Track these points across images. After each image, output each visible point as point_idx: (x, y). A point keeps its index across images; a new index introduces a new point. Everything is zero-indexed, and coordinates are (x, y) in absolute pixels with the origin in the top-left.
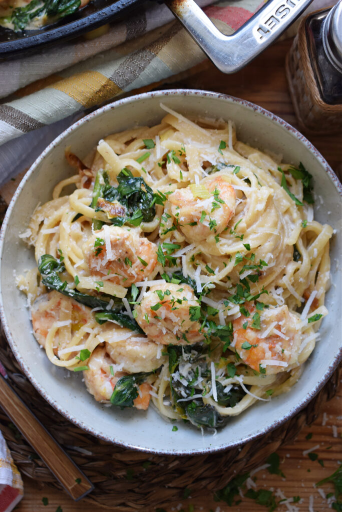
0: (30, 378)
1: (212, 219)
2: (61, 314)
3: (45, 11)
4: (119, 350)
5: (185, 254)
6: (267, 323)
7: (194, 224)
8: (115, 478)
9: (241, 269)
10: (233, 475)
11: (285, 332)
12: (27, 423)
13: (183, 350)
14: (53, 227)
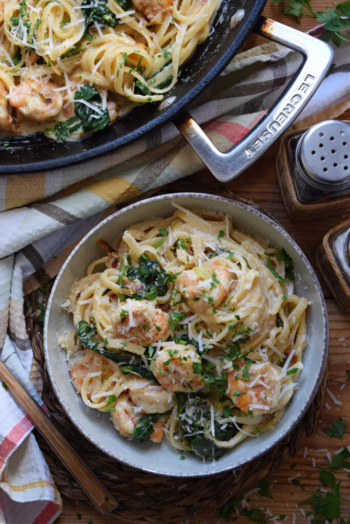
0: (70, 417)
1: (211, 296)
2: (94, 367)
3: (81, 127)
4: (138, 395)
5: (190, 322)
6: (254, 375)
7: (197, 299)
8: (136, 498)
9: (233, 334)
10: (230, 496)
11: (267, 383)
12: (66, 453)
13: (189, 396)
14: (88, 299)
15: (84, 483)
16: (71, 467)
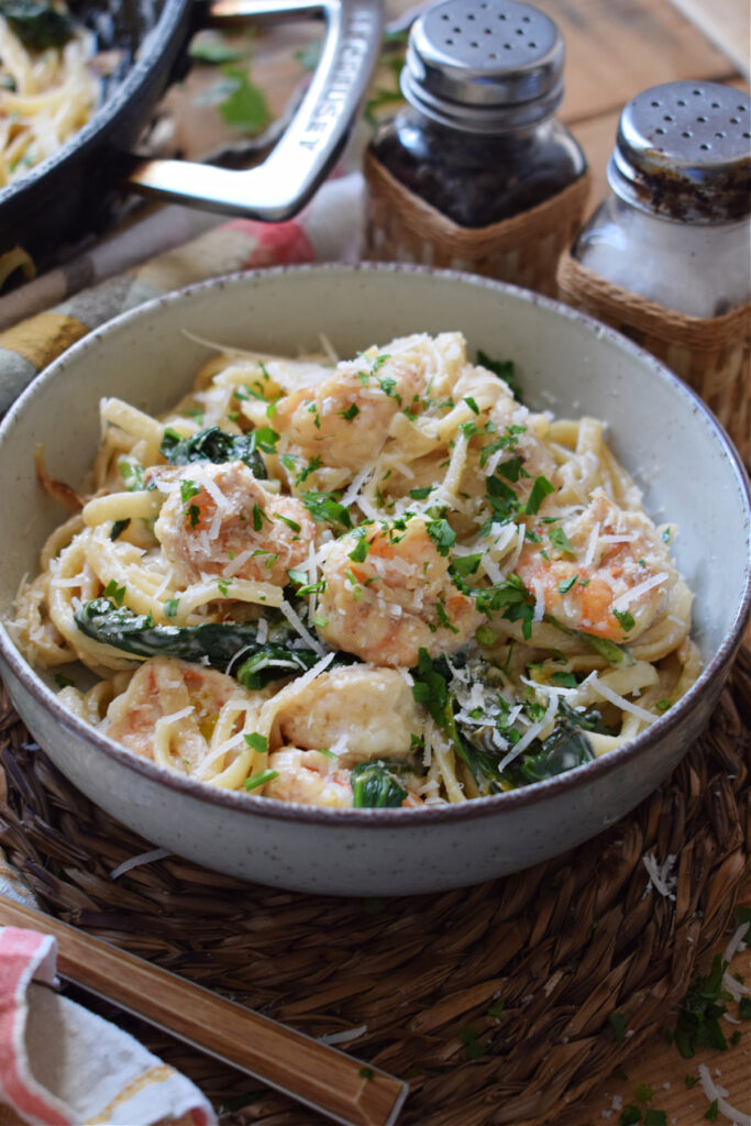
0: (165, 772)
1: (383, 378)
5: (359, 493)
6: (581, 540)
7: (351, 413)
8: (442, 1069)
9: (479, 459)
10: (691, 949)
11: (625, 529)
12: (186, 996)
13: (450, 663)
14: (73, 576)
15: (275, 1056)
16: (218, 1032)
